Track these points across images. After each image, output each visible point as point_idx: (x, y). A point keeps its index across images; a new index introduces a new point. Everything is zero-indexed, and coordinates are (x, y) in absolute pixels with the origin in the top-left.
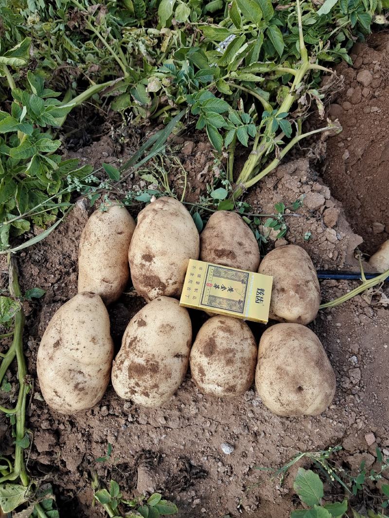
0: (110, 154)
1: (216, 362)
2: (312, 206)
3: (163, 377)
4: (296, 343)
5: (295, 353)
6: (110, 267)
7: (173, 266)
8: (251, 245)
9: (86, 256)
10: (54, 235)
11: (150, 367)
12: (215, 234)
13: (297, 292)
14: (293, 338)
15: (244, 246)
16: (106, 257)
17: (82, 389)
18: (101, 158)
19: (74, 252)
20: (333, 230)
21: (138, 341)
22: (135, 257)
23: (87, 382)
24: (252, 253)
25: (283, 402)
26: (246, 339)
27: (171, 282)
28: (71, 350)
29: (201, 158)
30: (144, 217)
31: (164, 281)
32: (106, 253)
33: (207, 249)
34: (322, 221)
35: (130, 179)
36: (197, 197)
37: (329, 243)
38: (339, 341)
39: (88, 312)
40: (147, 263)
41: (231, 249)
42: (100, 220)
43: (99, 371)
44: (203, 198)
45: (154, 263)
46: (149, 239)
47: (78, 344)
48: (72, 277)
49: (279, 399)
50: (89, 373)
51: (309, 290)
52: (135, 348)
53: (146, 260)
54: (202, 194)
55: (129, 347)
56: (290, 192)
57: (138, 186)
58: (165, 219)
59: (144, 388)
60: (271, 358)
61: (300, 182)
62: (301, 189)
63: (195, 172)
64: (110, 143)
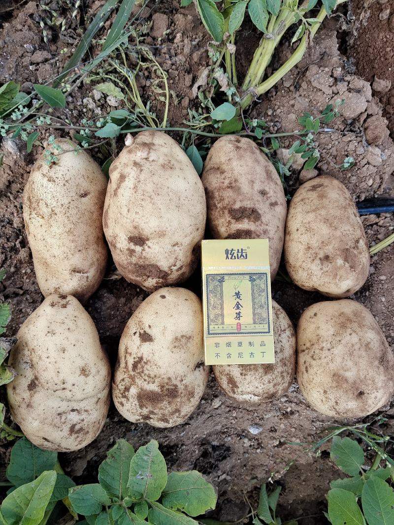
0: (37, 45)
1: (252, 372)
2: (350, 114)
3: (184, 399)
4: (355, 339)
5: (355, 353)
6: (80, 251)
7: (176, 248)
8: (276, 191)
9: (39, 236)
11: (166, 393)
12: (227, 182)
13: (346, 260)
14: (349, 331)
15: (268, 195)
16: (71, 238)
17: (81, 429)
18: (22, 56)
19: (15, 214)
20: (377, 149)
21: (146, 363)
22: (118, 239)
23: (85, 420)
24: (279, 203)
25: (340, 411)
26: (285, 330)
27: (174, 268)
28: (54, 391)
30: (122, 178)
31: (166, 269)
32: (70, 232)
33: (217, 208)
34: (364, 138)
35: (77, 89)
36: (184, 112)
37: (371, 167)
38: (383, 300)
39: (67, 333)
40: (138, 249)
41: (252, 206)
42: (49, 180)
43: (97, 402)
44: (194, 112)
45: (149, 247)
46: (137, 216)
47: (64, 383)
48: (23, 254)
49: (334, 408)
50: (85, 408)
51: (360, 253)
52: (143, 372)
53: (136, 244)
54: (191, 106)
55: (134, 370)
56: (319, 94)
57: (91, 100)
58: (156, 179)
59: (161, 415)
60: (324, 361)
61: (332, 76)
62: (334, 88)
63: (177, 69)
64: (32, 25)
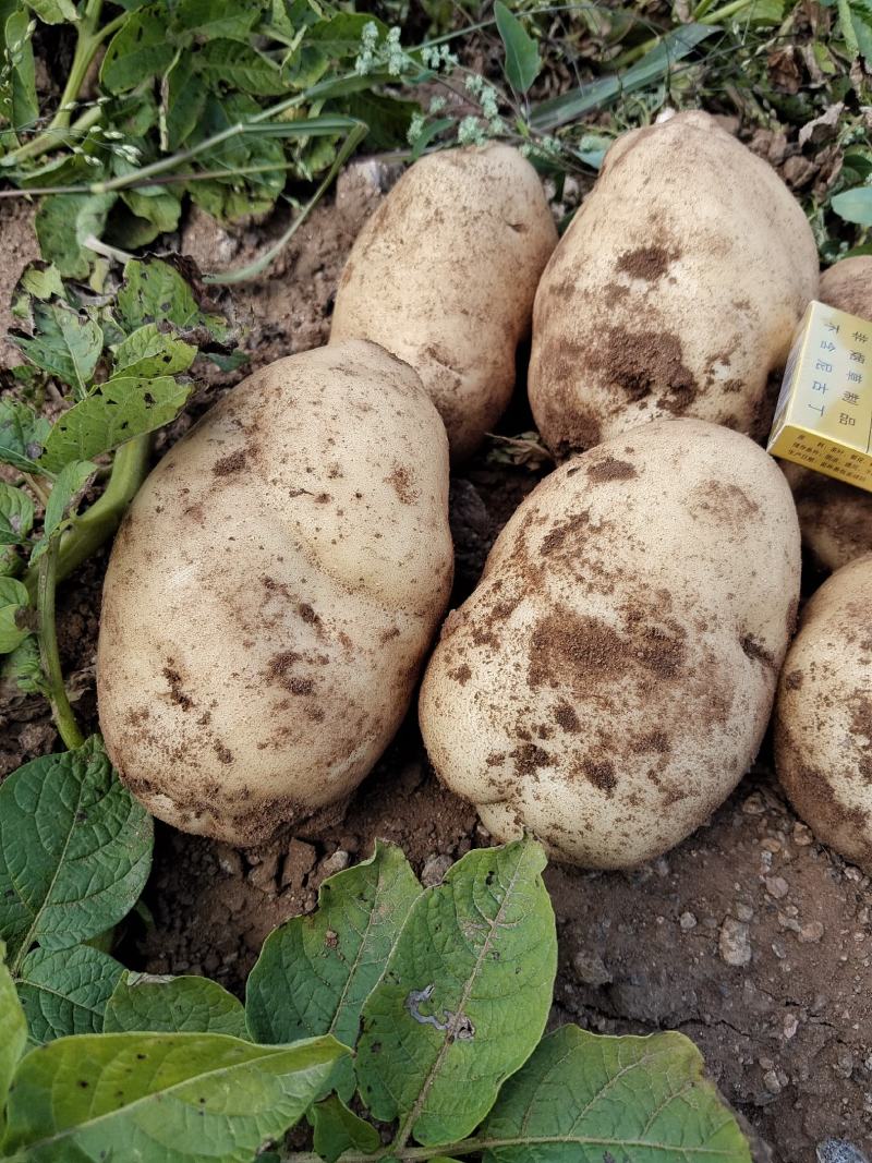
3: (696, 705)
6: (465, 312)
7: (742, 313)
11: (640, 643)
17: (303, 688)
21: (593, 529)
22: (587, 267)
23: (331, 666)
27: (723, 374)
28: (293, 494)
31: (695, 362)
32: (459, 265)
40: (639, 286)
42: (455, 165)
45: (673, 281)
46: (670, 189)
47: (334, 474)
50: (346, 632)
52: (578, 554)
53: (637, 274)
55: (546, 553)
59: (596, 740)
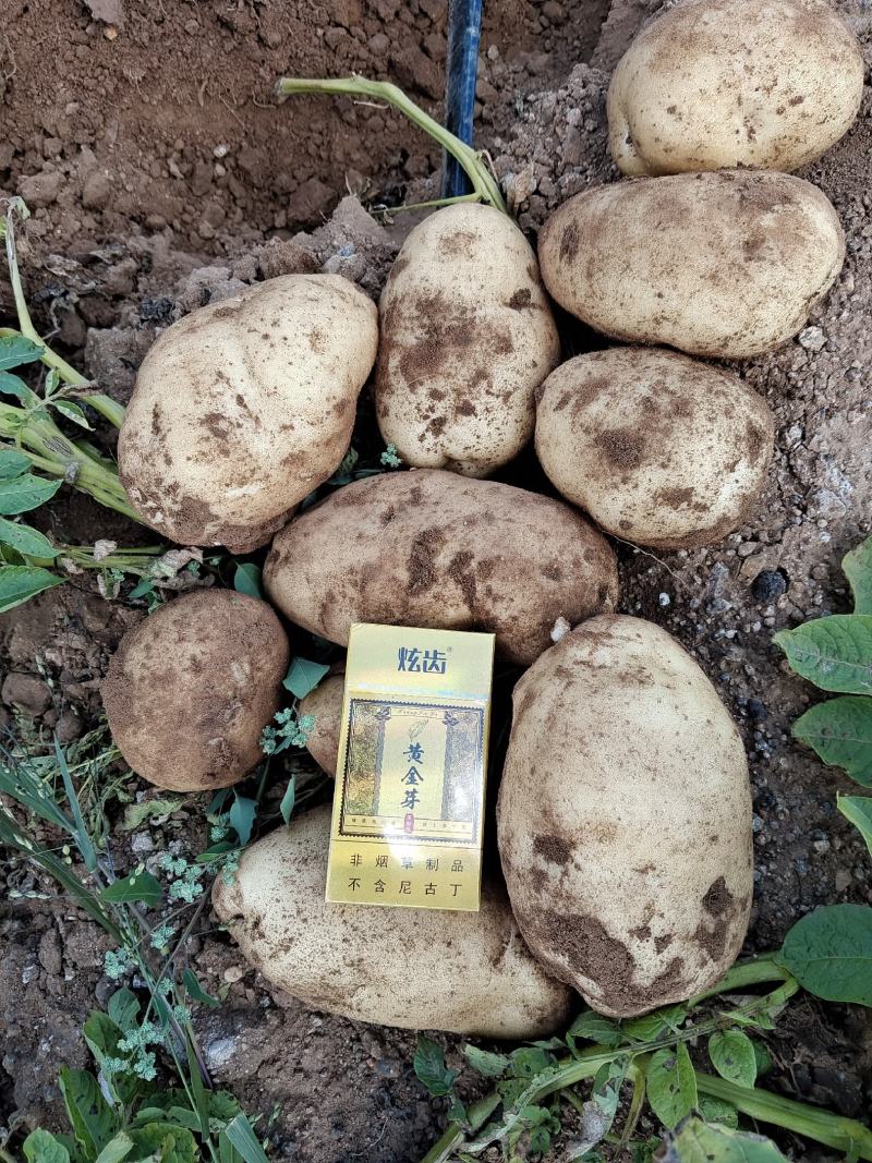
10: (314, 1143)
15: (396, 506)
24: (416, 484)
29: (70, 648)
41: (410, 542)
